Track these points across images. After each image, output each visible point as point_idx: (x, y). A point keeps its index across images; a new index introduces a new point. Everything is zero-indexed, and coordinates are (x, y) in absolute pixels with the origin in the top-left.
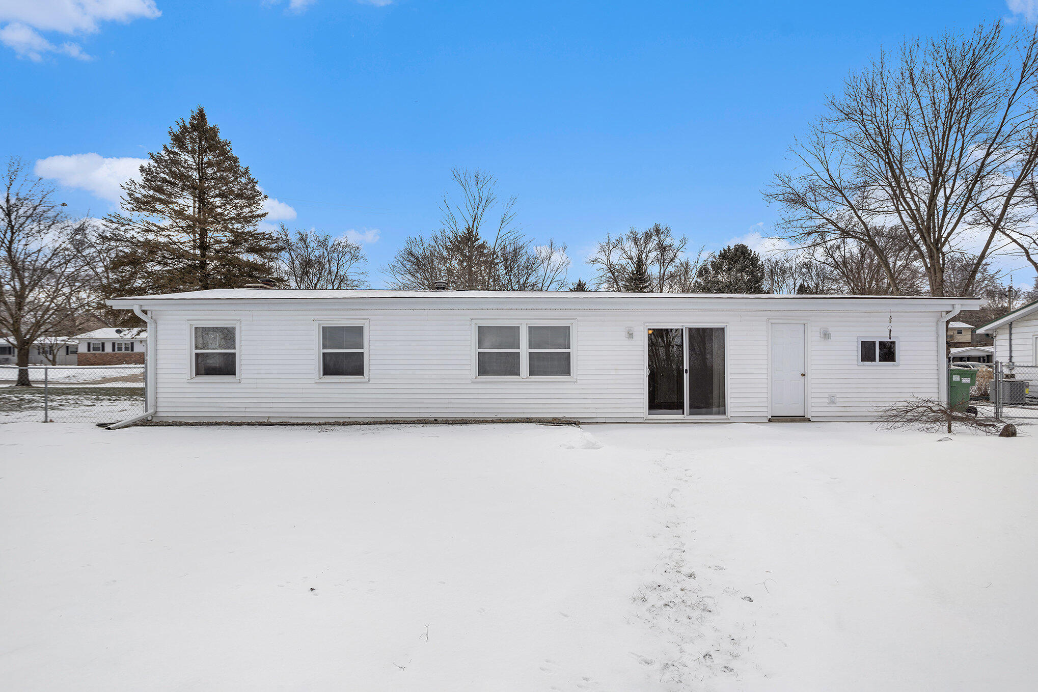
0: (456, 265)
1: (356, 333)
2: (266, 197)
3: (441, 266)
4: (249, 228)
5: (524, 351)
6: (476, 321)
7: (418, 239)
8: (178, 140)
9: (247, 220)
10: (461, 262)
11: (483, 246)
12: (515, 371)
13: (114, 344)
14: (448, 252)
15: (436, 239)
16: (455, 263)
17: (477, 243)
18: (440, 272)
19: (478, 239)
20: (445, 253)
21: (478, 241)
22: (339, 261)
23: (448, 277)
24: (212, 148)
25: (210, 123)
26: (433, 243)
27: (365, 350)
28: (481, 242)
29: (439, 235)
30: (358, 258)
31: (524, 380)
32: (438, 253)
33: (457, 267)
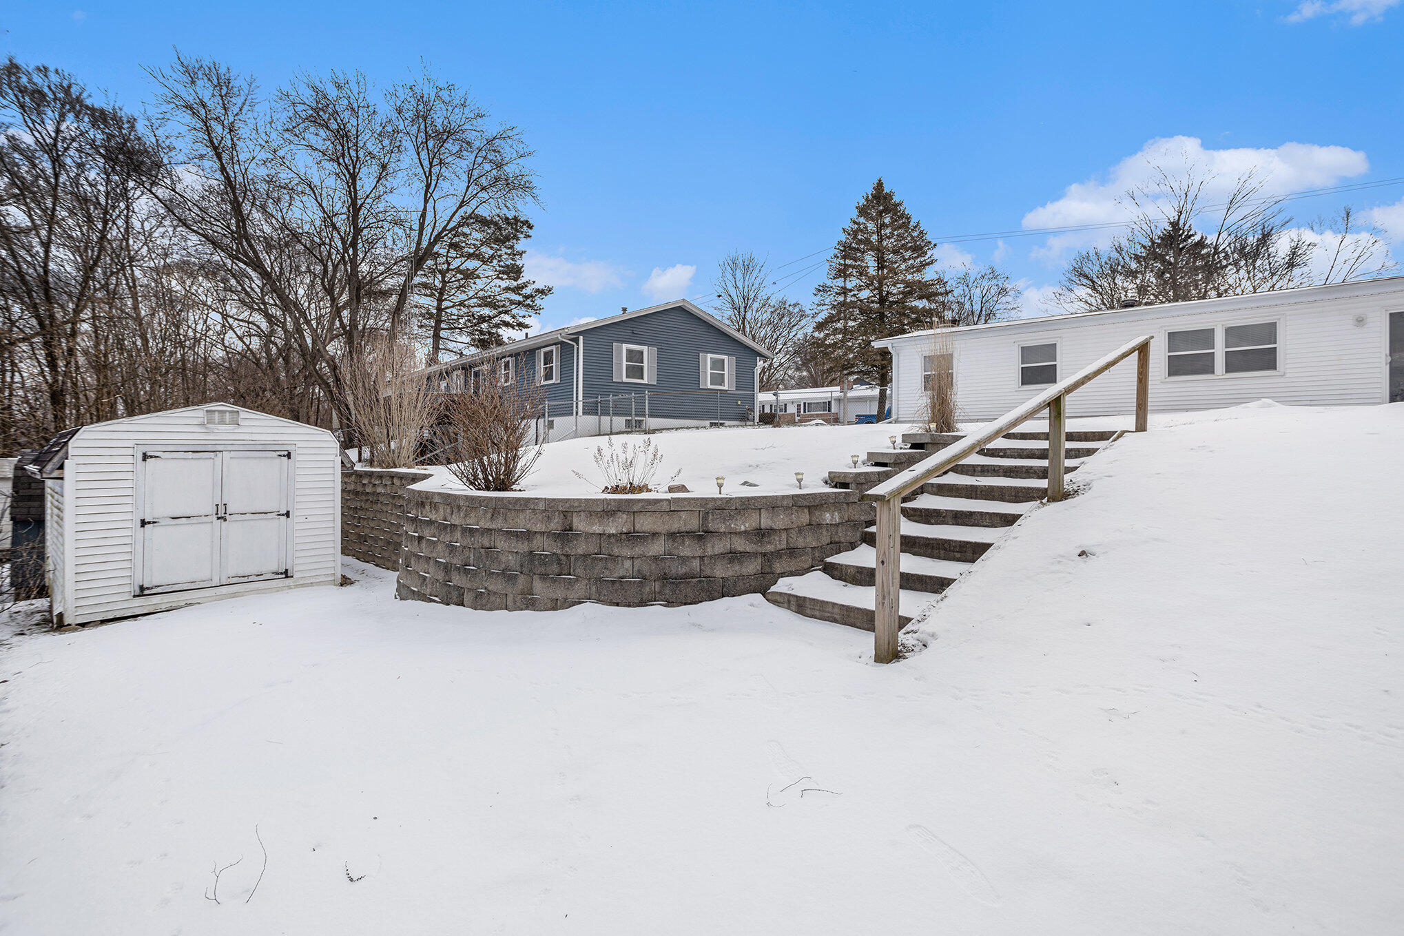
0: (1153, 280)
1: (1050, 350)
2: (935, 245)
3: (1128, 283)
4: (917, 277)
5: (1220, 350)
6: (1165, 329)
7: (1092, 253)
8: (863, 211)
9: (919, 269)
10: (1160, 275)
11: (1201, 244)
12: (1209, 369)
13: (771, 406)
14: (1139, 262)
15: (1119, 250)
16: (1151, 278)
17: (1190, 241)
18: (1126, 292)
19: (1192, 235)
20: (1134, 265)
21: (1192, 238)
22: (983, 297)
23: (1139, 297)
24: (886, 210)
25: (886, 190)
26: (1115, 255)
27: (1058, 363)
28: (1197, 238)
29: (1124, 243)
30: (1008, 290)
31: (1218, 378)
32: (1123, 267)
33: (1154, 281)
